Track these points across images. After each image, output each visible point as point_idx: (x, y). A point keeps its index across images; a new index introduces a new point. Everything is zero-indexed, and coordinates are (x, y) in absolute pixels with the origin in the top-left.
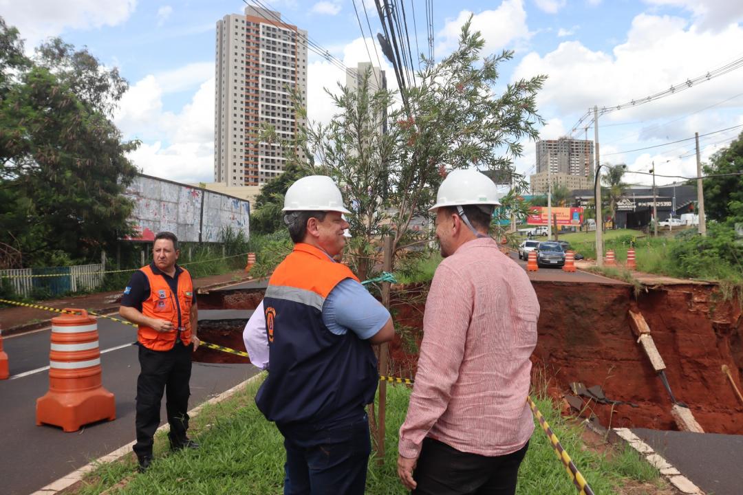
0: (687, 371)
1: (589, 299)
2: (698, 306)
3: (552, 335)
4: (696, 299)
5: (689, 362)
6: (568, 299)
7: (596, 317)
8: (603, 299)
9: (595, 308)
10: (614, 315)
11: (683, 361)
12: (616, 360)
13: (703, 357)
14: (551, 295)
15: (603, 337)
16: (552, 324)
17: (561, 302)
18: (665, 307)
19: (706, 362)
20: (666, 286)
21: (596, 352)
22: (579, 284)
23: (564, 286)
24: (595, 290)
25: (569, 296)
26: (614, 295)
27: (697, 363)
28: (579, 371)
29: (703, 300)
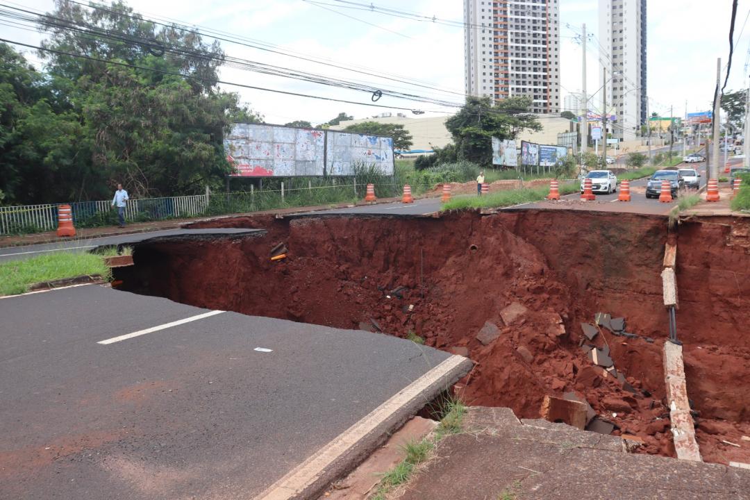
0: (717, 309)
1: (624, 230)
2: (738, 241)
3: (590, 265)
4: (735, 233)
5: (721, 301)
6: (605, 229)
7: (630, 249)
8: (637, 230)
9: (629, 239)
10: (650, 248)
11: (714, 299)
12: (645, 294)
13: (736, 296)
14: (588, 224)
15: (638, 269)
16: (589, 253)
17: (598, 232)
18: (699, 240)
19: (738, 301)
20: (699, 217)
21: (629, 284)
22: (614, 214)
23: (600, 215)
24: (631, 220)
25: (605, 226)
26: (647, 226)
27: (728, 302)
28: (609, 301)
29: (744, 234)
